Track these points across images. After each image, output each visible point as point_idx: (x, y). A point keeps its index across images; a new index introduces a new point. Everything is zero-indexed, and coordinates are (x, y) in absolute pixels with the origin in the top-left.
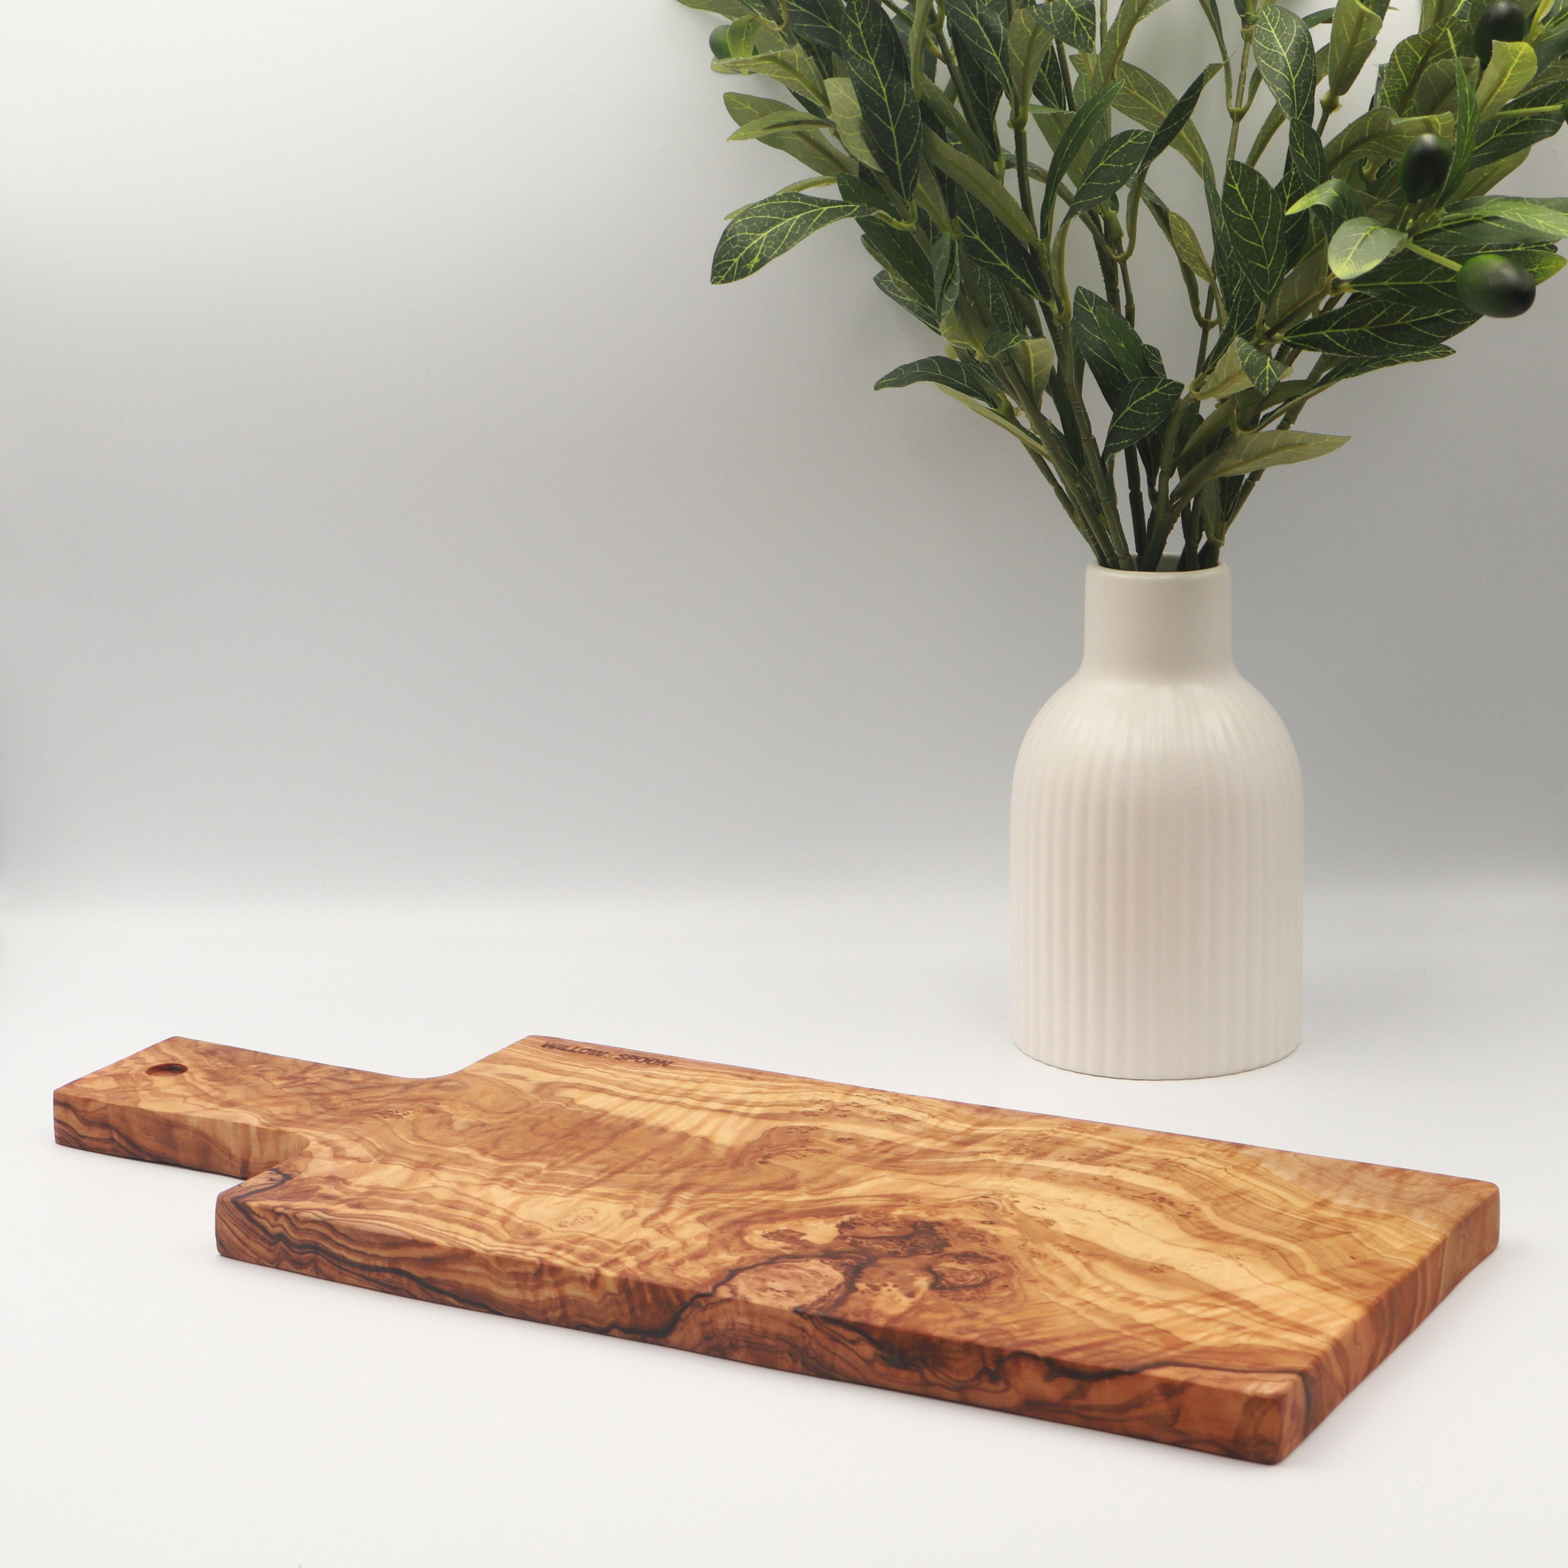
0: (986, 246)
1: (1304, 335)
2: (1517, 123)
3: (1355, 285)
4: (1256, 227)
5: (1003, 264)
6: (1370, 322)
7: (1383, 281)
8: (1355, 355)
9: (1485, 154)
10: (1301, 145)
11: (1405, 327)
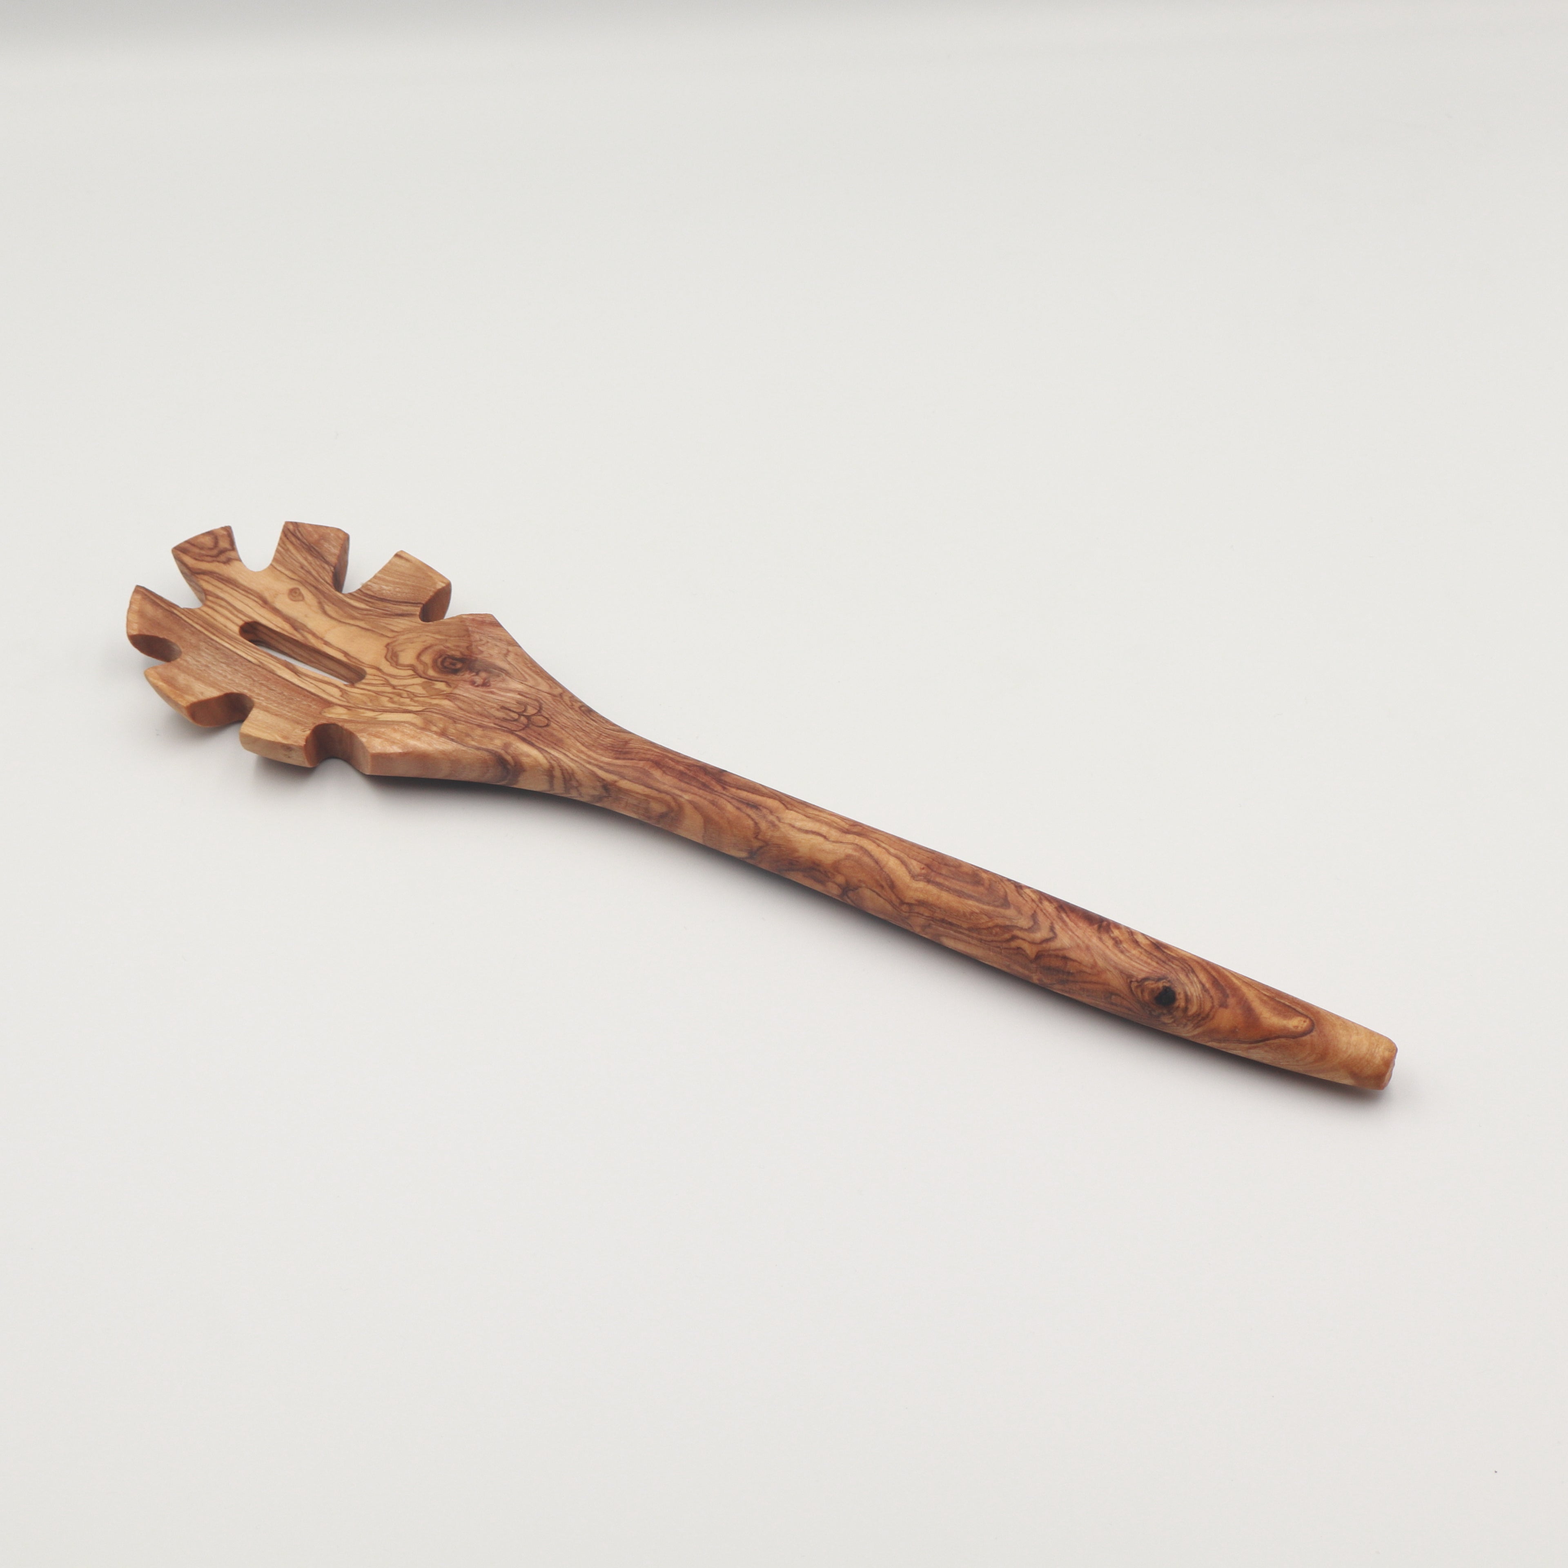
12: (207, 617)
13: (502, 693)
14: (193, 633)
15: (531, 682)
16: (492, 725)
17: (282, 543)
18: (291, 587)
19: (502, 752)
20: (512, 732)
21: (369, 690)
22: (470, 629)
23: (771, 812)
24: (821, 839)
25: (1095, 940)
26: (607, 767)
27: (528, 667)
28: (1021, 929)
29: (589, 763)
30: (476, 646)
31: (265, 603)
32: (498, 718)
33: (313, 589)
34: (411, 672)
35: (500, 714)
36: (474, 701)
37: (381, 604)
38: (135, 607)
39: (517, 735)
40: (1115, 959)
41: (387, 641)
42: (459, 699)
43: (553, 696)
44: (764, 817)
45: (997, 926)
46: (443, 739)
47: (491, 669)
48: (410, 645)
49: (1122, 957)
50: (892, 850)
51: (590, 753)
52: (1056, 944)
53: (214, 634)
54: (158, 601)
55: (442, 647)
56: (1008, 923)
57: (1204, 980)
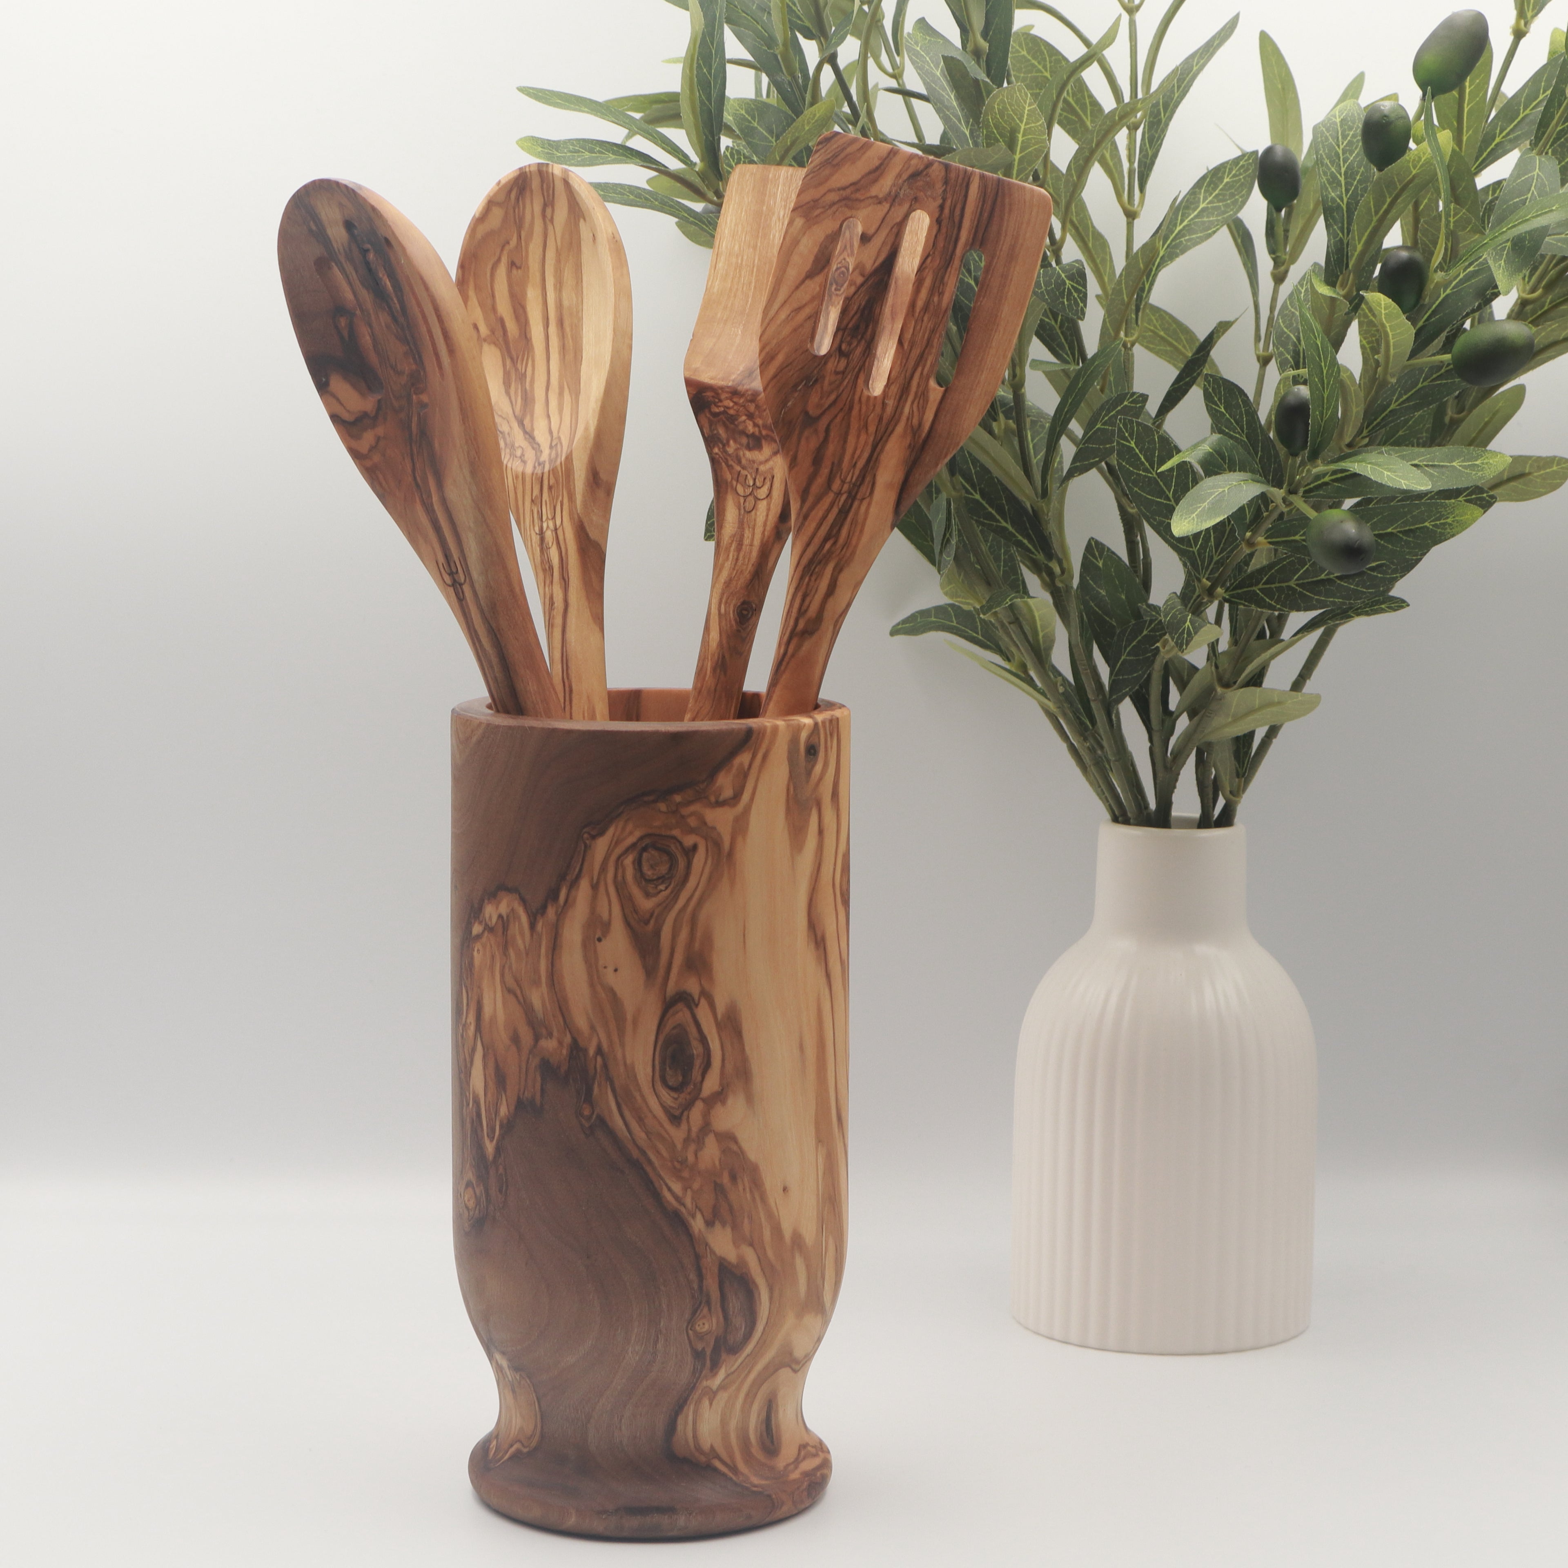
0: (987, 506)
1: (1239, 591)
2: (1443, 371)
3: (1269, 540)
4: (1161, 483)
5: (1004, 524)
6: (1295, 577)
7: (1294, 535)
8: (1284, 611)
9: (1411, 403)
10: (1220, 400)
11: (1329, 581)
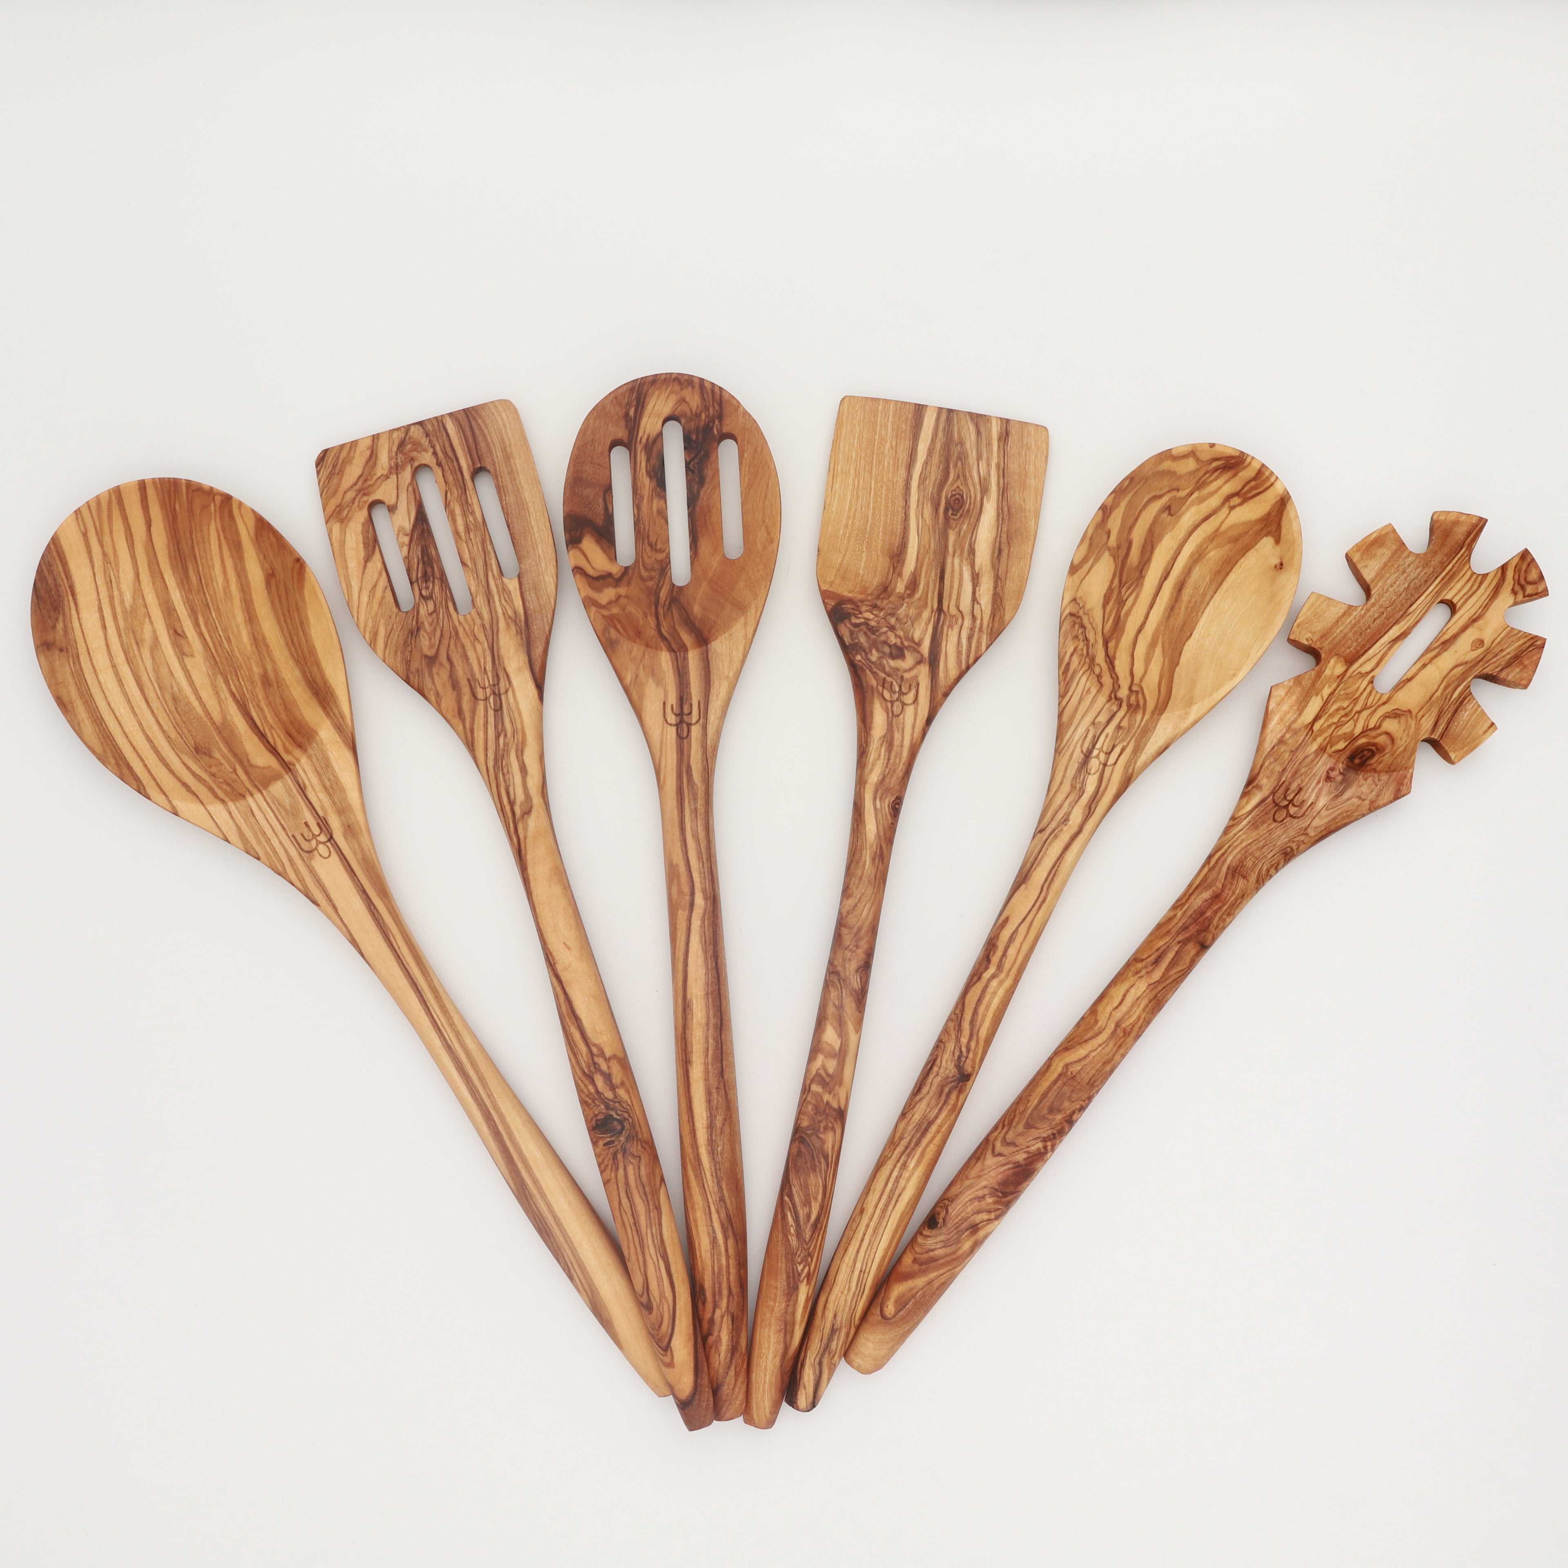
12: (1461, 575)
13: (1316, 790)
14: (1442, 563)
15: (1324, 813)
16: (1284, 779)
17: (1526, 635)
18: (1486, 642)
19: (1255, 784)
20: (1273, 793)
21: (1362, 694)
22: (1395, 773)
23: (1148, 973)
24: (1115, 1005)
25: (984, 1183)
26: (1222, 859)
27: (1342, 813)
28: (1007, 1133)
29: (1229, 847)
30: (1374, 776)
31: (1474, 620)
32: (1290, 784)
33: (1481, 657)
34: (1371, 725)
35: (1294, 786)
36: (1312, 769)
37: (1452, 710)
38: (1463, 518)
39: (1268, 797)
40: (967, 1194)
41: (1414, 712)
42: (1316, 757)
43: (1306, 829)
44: (1146, 967)
45: (1015, 1116)
46: (1275, 741)
47: (1346, 783)
48: (1402, 729)
49: (967, 1199)
50: (1093, 1054)
51: (1239, 848)
52: (989, 1155)
53: (1442, 579)
54: (1472, 536)
55: (1388, 751)
56: (1014, 1124)
57: (936, 1252)
